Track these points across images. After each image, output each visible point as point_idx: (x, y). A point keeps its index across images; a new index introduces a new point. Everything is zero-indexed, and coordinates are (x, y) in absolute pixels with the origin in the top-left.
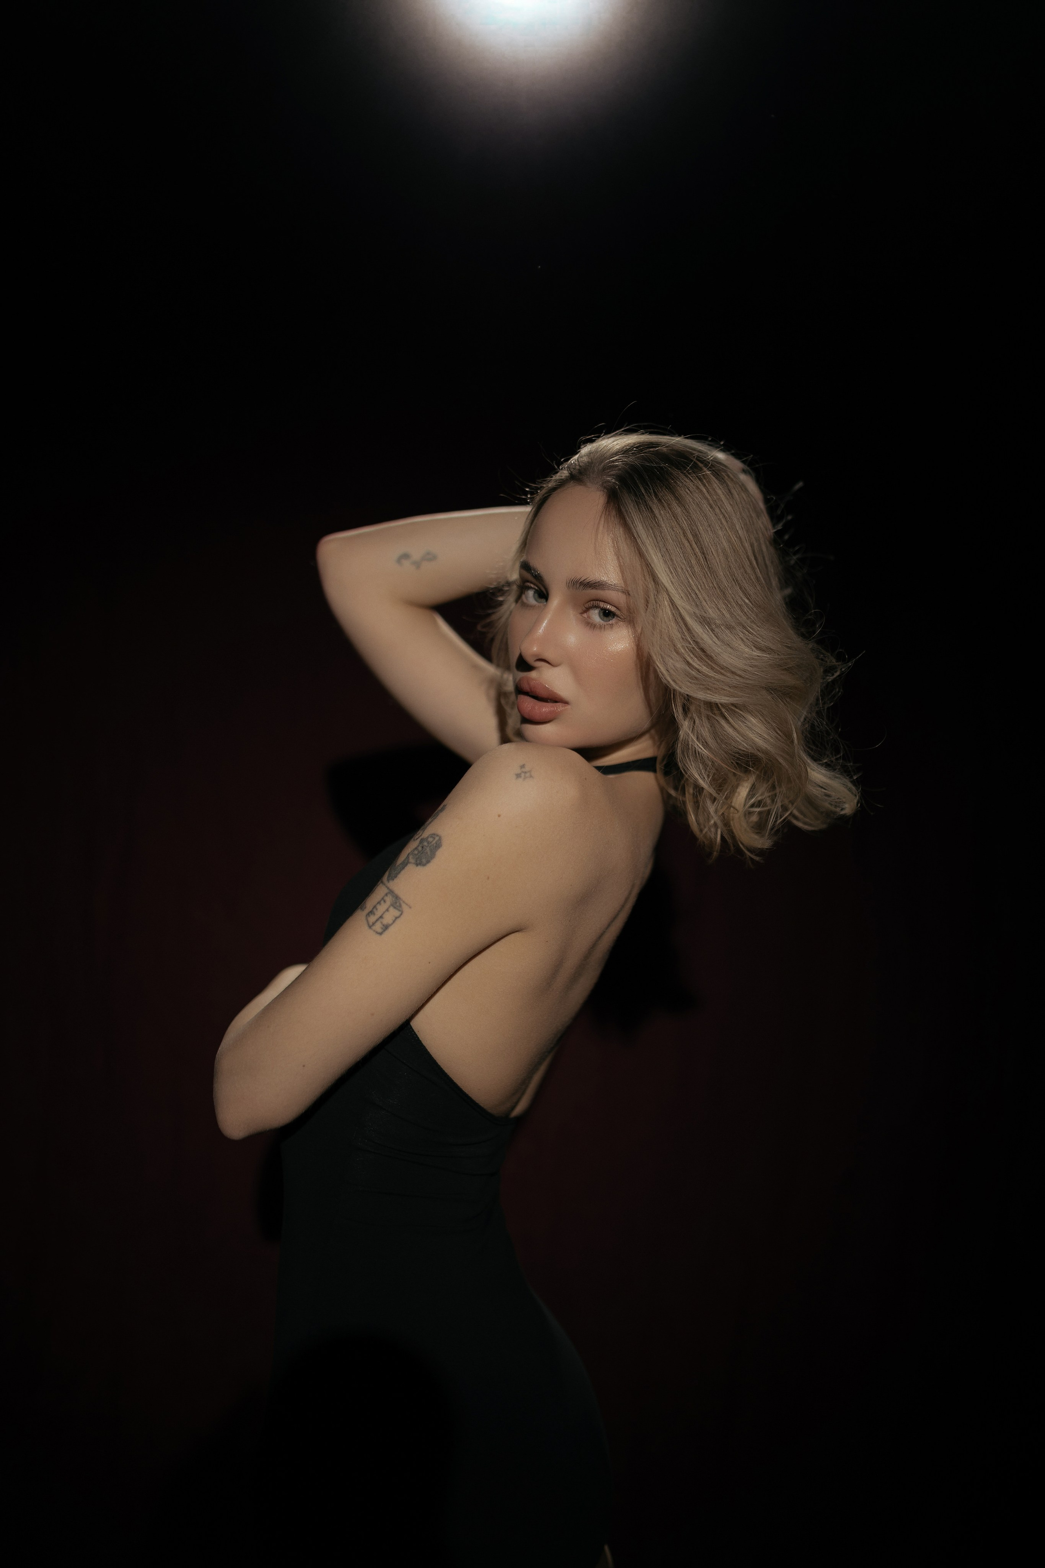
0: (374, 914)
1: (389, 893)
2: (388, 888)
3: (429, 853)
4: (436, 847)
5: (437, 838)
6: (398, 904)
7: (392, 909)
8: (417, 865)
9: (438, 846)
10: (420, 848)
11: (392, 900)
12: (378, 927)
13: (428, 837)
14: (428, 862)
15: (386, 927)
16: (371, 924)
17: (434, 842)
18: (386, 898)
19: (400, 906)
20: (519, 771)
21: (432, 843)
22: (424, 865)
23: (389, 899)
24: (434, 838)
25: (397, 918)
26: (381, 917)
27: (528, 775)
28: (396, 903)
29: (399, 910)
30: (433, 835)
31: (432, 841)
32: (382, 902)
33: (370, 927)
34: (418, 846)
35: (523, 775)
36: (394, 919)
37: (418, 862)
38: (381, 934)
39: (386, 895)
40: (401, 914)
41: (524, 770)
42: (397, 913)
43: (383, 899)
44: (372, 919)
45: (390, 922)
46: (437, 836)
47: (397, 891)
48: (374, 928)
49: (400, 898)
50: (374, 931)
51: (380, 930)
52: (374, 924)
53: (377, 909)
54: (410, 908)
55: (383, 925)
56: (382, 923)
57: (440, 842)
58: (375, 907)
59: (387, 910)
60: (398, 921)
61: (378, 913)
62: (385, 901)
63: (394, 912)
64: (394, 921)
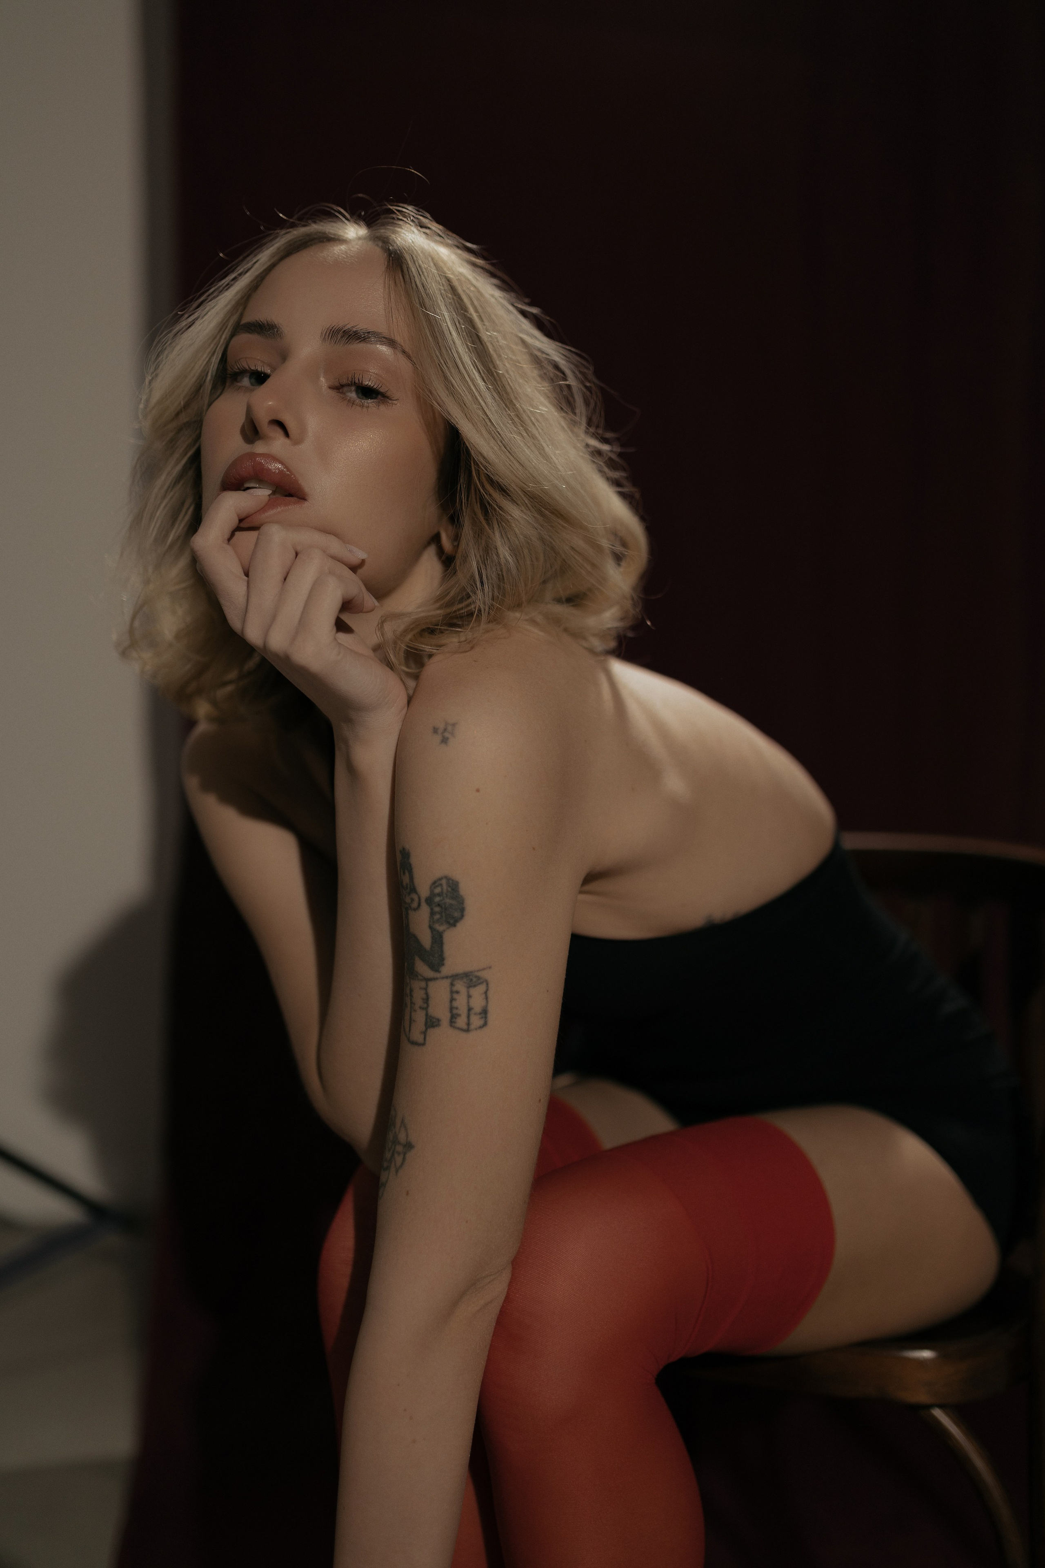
0: (459, 1015)
1: (453, 981)
2: (447, 977)
3: (454, 902)
4: (453, 889)
5: (444, 882)
6: (474, 979)
7: (473, 991)
8: (454, 925)
9: (454, 886)
10: (437, 909)
11: (464, 982)
12: (476, 1021)
13: (432, 891)
14: (462, 910)
15: (484, 1012)
16: (465, 1027)
17: (445, 887)
18: (455, 989)
19: (478, 978)
20: (438, 738)
21: (445, 891)
22: (462, 916)
23: (460, 986)
24: (441, 885)
25: (486, 993)
26: (470, 1009)
27: (449, 728)
28: (471, 980)
29: (482, 983)
30: (435, 884)
31: (442, 889)
32: (455, 996)
33: (467, 1030)
34: (432, 909)
35: (447, 735)
36: (484, 996)
37: (452, 922)
38: (485, 1024)
39: (452, 985)
40: (487, 984)
41: (440, 731)
42: (482, 988)
43: (452, 992)
44: (461, 1022)
45: (483, 1003)
46: (440, 879)
47: (460, 969)
48: (472, 1027)
49: (471, 972)
50: (476, 1029)
51: (481, 1022)
52: (468, 1024)
53: (457, 1008)
54: (490, 968)
55: (480, 1014)
56: (475, 1014)
57: (453, 880)
58: (451, 1009)
59: (469, 996)
60: (490, 994)
61: (463, 1011)
62: (457, 992)
63: (477, 993)
64: (487, 998)
